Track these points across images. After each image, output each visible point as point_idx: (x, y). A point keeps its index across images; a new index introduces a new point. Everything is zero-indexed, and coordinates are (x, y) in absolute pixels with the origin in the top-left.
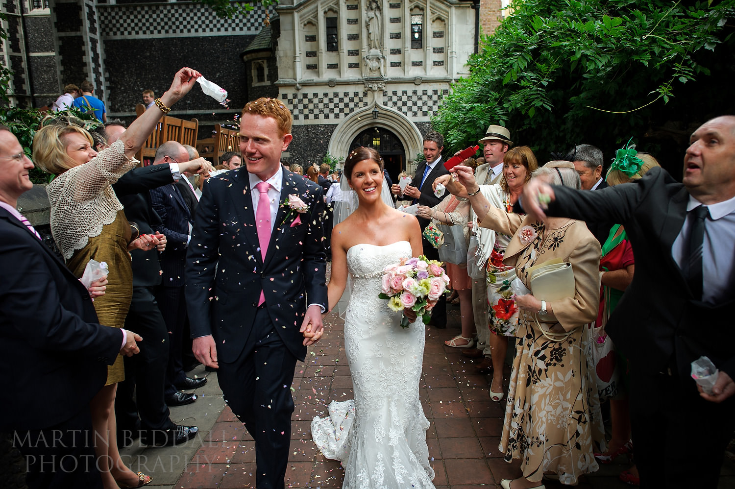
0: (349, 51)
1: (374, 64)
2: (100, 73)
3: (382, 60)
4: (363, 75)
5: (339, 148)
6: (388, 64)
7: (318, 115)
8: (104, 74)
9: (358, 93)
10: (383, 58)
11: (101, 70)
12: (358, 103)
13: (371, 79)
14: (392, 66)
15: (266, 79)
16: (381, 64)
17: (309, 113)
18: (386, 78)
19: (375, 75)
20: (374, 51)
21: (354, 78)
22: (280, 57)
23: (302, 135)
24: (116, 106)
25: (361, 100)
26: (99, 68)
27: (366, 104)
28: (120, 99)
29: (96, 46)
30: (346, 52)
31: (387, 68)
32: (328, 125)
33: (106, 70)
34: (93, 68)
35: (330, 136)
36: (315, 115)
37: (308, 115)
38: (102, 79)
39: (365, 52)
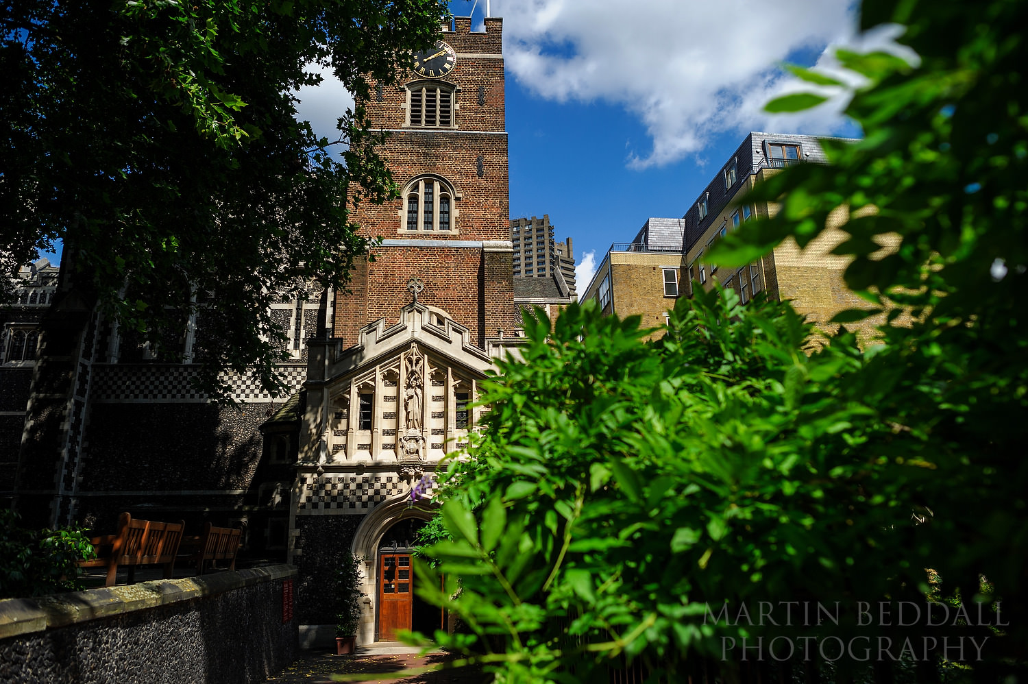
0: (384, 430)
1: (412, 445)
2: (78, 442)
3: (421, 441)
4: (399, 458)
5: (365, 543)
6: (429, 445)
7: (342, 503)
8: (83, 443)
9: (392, 478)
10: (423, 439)
11: (80, 438)
12: (391, 490)
13: (407, 463)
14: (433, 447)
15: (287, 457)
16: (420, 446)
17: (332, 500)
18: (425, 461)
19: (414, 458)
20: (412, 432)
21: (388, 461)
22: (302, 436)
23: (320, 527)
24: (89, 483)
25: (395, 487)
26: (78, 436)
27: (401, 491)
28: (96, 473)
29: (80, 411)
30: (380, 432)
31: (427, 449)
32: (353, 516)
33: (84, 440)
34: (70, 436)
35: (355, 529)
36: (338, 503)
37: (330, 503)
38: (78, 449)
39: (403, 432)
